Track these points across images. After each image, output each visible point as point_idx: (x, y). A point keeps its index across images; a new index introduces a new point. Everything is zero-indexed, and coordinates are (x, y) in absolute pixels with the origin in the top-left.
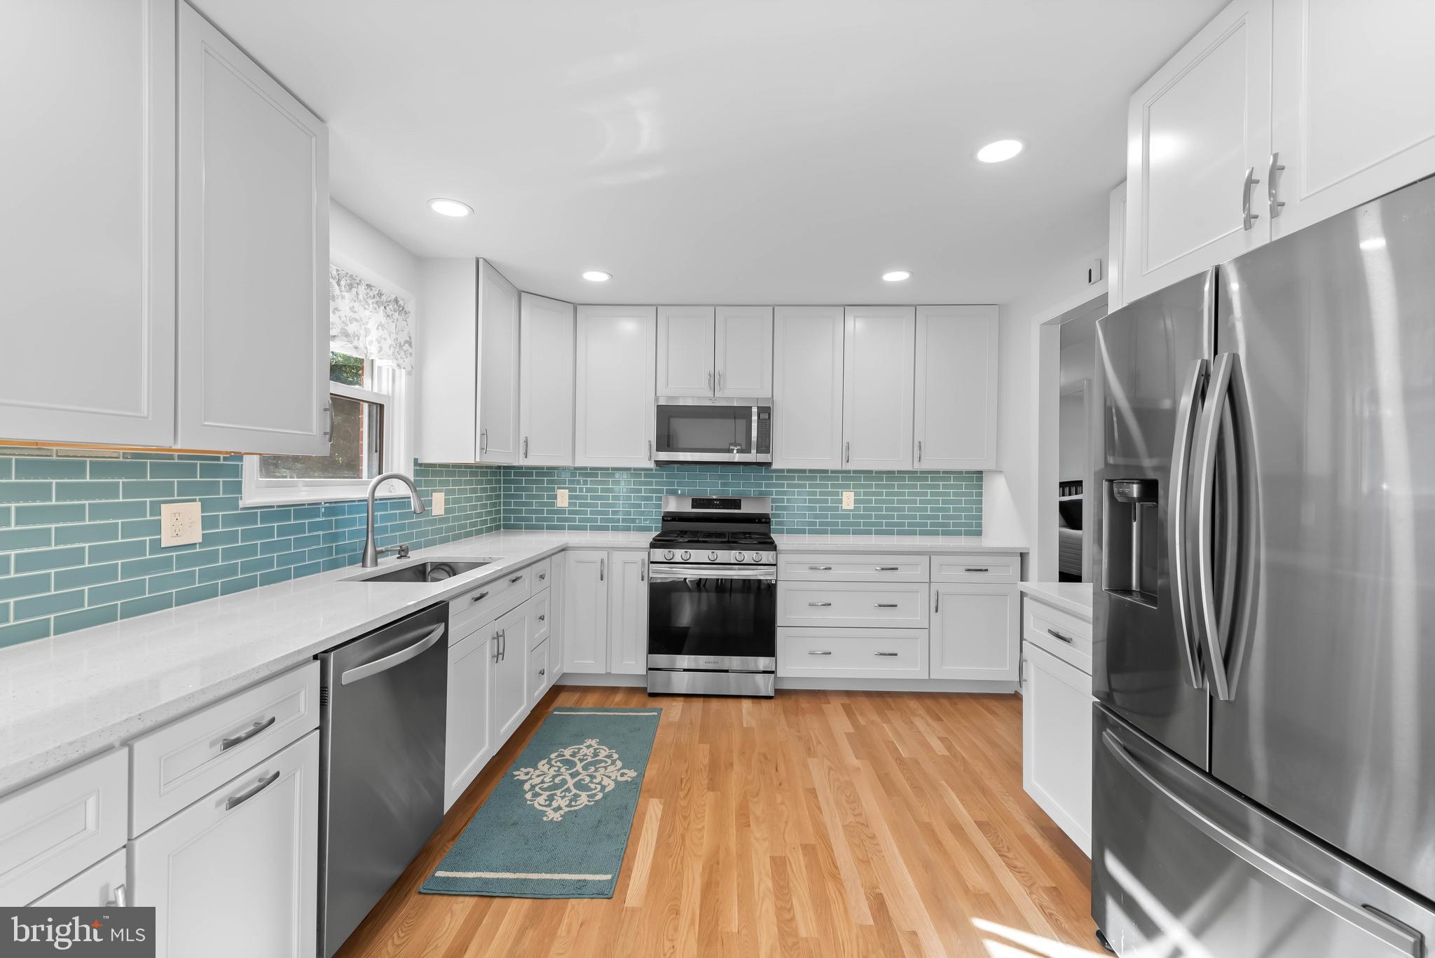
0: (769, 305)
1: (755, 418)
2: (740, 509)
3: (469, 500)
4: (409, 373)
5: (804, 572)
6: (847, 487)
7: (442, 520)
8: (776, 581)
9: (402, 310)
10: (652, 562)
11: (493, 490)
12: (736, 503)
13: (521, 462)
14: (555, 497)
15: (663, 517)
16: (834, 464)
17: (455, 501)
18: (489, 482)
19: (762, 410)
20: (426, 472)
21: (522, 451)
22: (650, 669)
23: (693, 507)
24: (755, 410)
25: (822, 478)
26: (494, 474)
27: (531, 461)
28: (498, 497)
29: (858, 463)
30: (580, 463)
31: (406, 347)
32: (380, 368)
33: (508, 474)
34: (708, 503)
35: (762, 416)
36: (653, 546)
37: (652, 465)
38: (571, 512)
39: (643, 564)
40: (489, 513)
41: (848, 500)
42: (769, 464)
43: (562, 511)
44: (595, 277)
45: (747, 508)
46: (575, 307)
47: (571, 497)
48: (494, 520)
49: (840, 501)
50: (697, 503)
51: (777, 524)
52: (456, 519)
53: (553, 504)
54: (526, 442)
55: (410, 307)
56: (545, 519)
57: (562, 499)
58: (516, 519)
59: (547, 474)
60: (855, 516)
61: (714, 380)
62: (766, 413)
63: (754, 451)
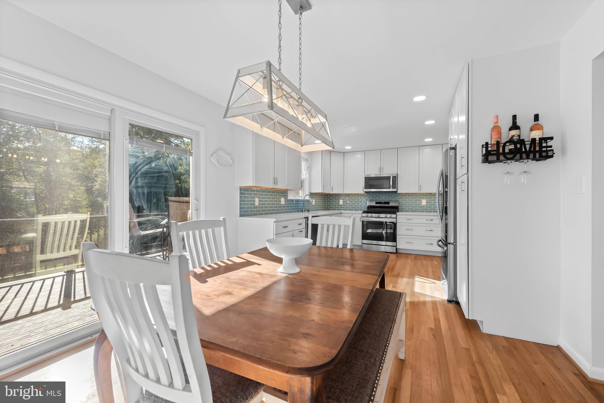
0: (396, 148)
1: (391, 179)
2: (389, 204)
3: (319, 202)
4: (309, 174)
5: (405, 221)
6: (424, 198)
7: (314, 206)
8: (396, 222)
9: (308, 161)
10: (363, 217)
11: (324, 200)
12: (388, 203)
13: (331, 192)
14: (339, 202)
15: (368, 207)
16: (416, 191)
17: (317, 202)
18: (323, 198)
19: (393, 177)
20: (312, 195)
21: (331, 190)
22: (363, 244)
23: (376, 204)
24: (392, 177)
25: (415, 196)
26: (324, 196)
27: (333, 192)
28: (325, 202)
29: (424, 191)
30: (345, 193)
31: (308, 168)
32: (303, 173)
33: (327, 196)
34: (380, 203)
35: (394, 179)
36: (363, 213)
37: (364, 193)
38: (343, 206)
39: (361, 217)
40: (323, 205)
41: (424, 202)
42: (396, 192)
43: (341, 205)
44: (348, 148)
45: (391, 204)
46: (344, 153)
47: (343, 202)
48: (324, 207)
49: (422, 202)
50: (377, 203)
51: (401, 209)
52: (317, 206)
53: (339, 204)
54: (332, 188)
55: (309, 160)
56: (337, 207)
57: (341, 202)
58: (330, 207)
59: (337, 196)
60: (426, 207)
61: (381, 169)
62: (395, 178)
63: (391, 188)
